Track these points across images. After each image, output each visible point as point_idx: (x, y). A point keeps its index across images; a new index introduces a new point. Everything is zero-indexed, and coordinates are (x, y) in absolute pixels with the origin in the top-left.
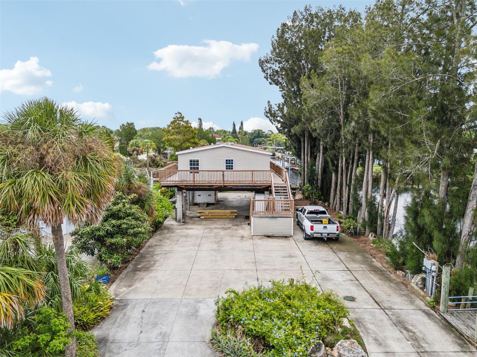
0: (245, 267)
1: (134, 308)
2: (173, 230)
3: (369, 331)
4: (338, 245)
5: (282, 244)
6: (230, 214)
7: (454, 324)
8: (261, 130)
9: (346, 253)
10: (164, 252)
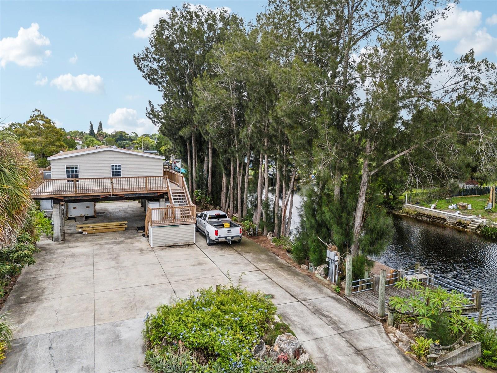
0: (156, 281)
1: (36, 346)
2: (52, 250)
3: (295, 323)
4: (241, 247)
5: (187, 253)
6: (119, 226)
7: (359, 305)
8: (124, 132)
9: (251, 254)
10: (51, 277)
